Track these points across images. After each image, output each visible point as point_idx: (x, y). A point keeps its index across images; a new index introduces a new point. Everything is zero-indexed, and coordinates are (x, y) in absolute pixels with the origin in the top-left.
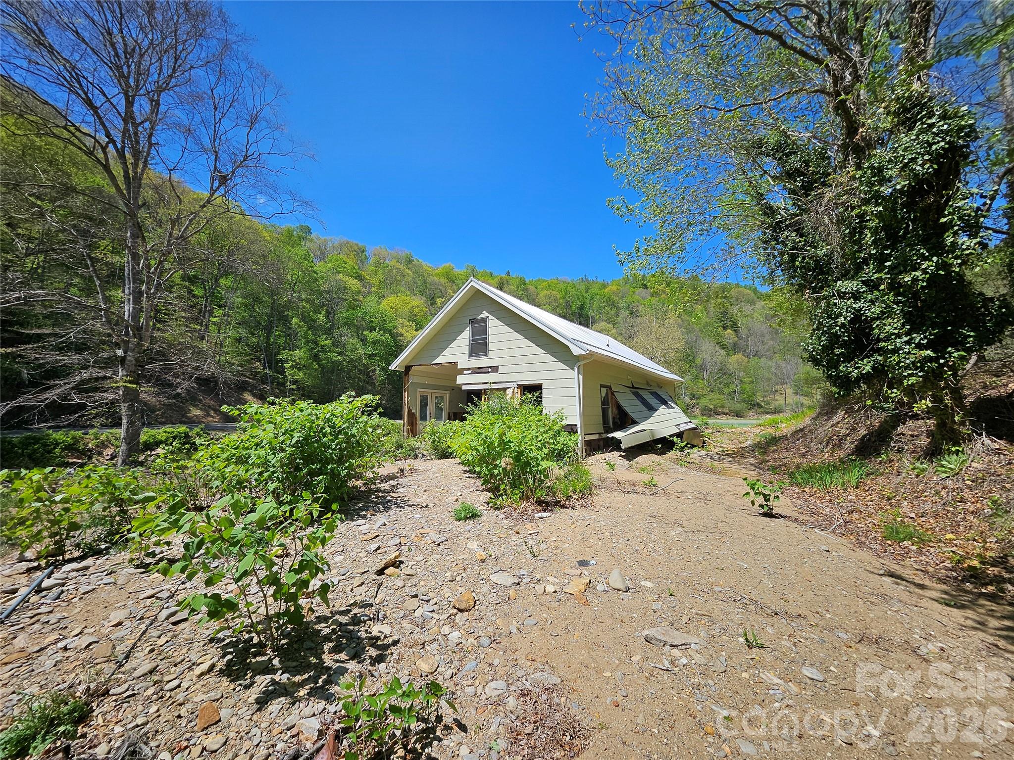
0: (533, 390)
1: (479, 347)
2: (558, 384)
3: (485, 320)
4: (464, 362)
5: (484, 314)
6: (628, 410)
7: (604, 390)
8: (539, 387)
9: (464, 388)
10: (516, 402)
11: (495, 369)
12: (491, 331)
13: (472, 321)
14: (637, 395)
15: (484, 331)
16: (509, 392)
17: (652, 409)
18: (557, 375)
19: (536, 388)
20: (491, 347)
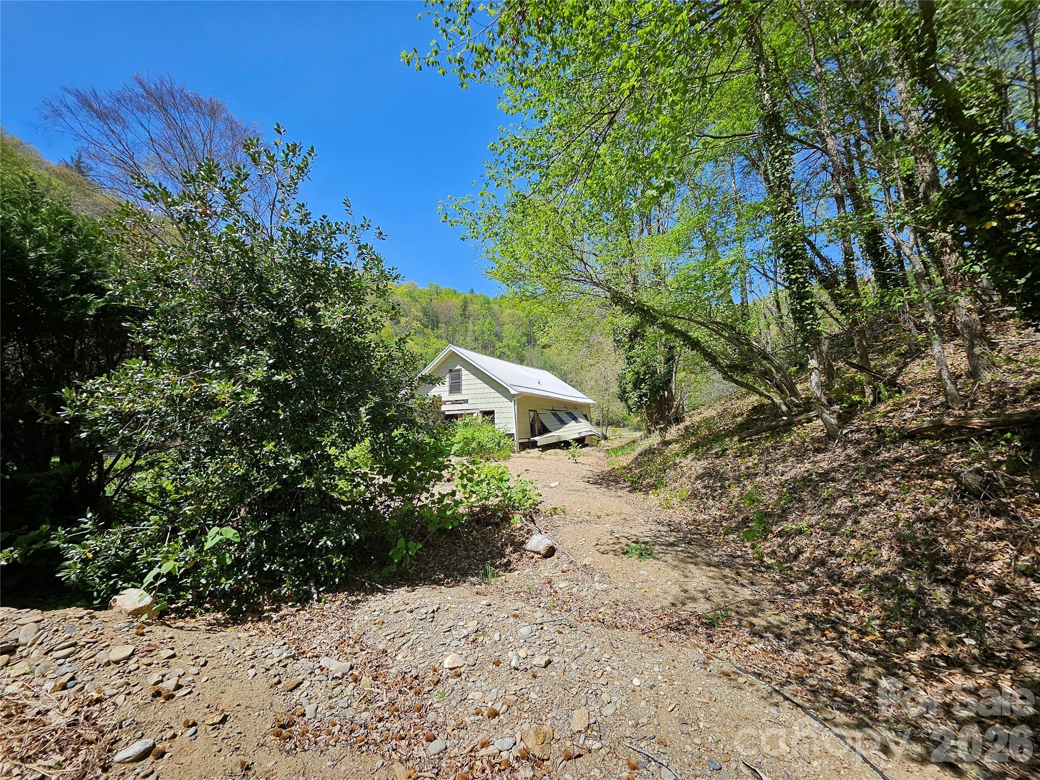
0: (489, 414)
1: (456, 387)
2: (503, 410)
3: (459, 370)
4: (446, 396)
5: (458, 367)
6: (546, 424)
7: (532, 414)
8: (492, 413)
9: (447, 413)
10: (479, 421)
11: (466, 401)
12: (463, 378)
13: (451, 371)
14: (555, 415)
15: (459, 377)
16: (475, 415)
17: (563, 423)
18: (503, 405)
19: (491, 413)
20: (463, 387)
